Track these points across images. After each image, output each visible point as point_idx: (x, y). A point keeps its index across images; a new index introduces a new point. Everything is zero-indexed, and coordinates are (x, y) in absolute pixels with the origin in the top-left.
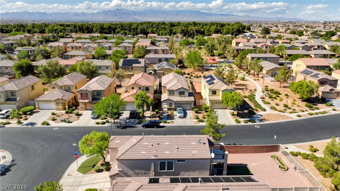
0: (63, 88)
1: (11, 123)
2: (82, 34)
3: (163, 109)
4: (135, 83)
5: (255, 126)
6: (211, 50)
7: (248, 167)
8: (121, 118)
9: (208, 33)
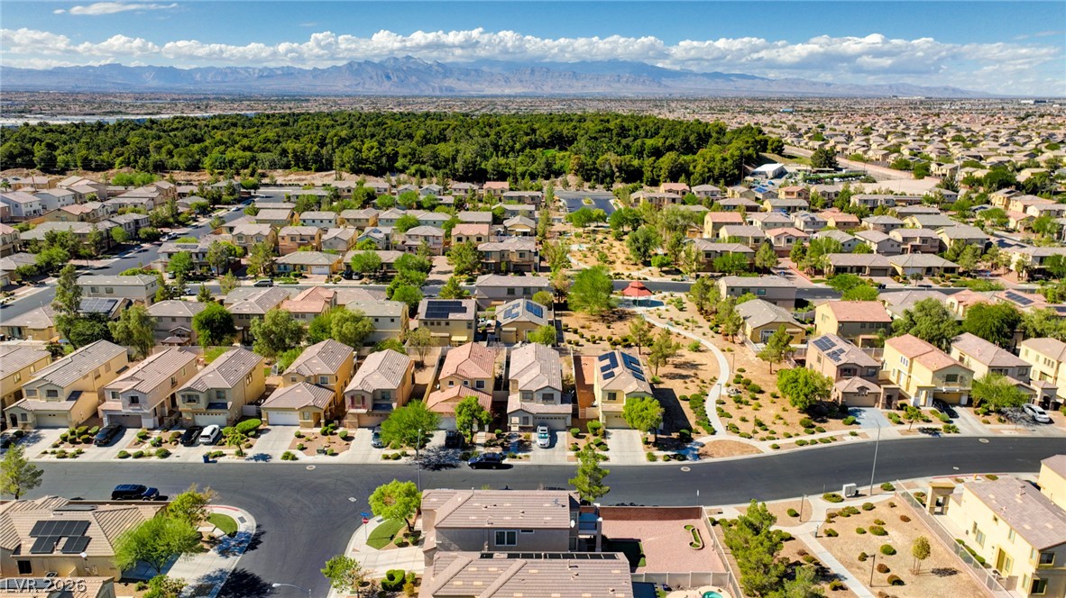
0: (313, 380)
1: (225, 455)
2: (302, 174)
3: (510, 427)
4: (456, 374)
5: (682, 469)
6: (642, 250)
7: (641, 543)
8: (428, 445)
9: (652, 171)
